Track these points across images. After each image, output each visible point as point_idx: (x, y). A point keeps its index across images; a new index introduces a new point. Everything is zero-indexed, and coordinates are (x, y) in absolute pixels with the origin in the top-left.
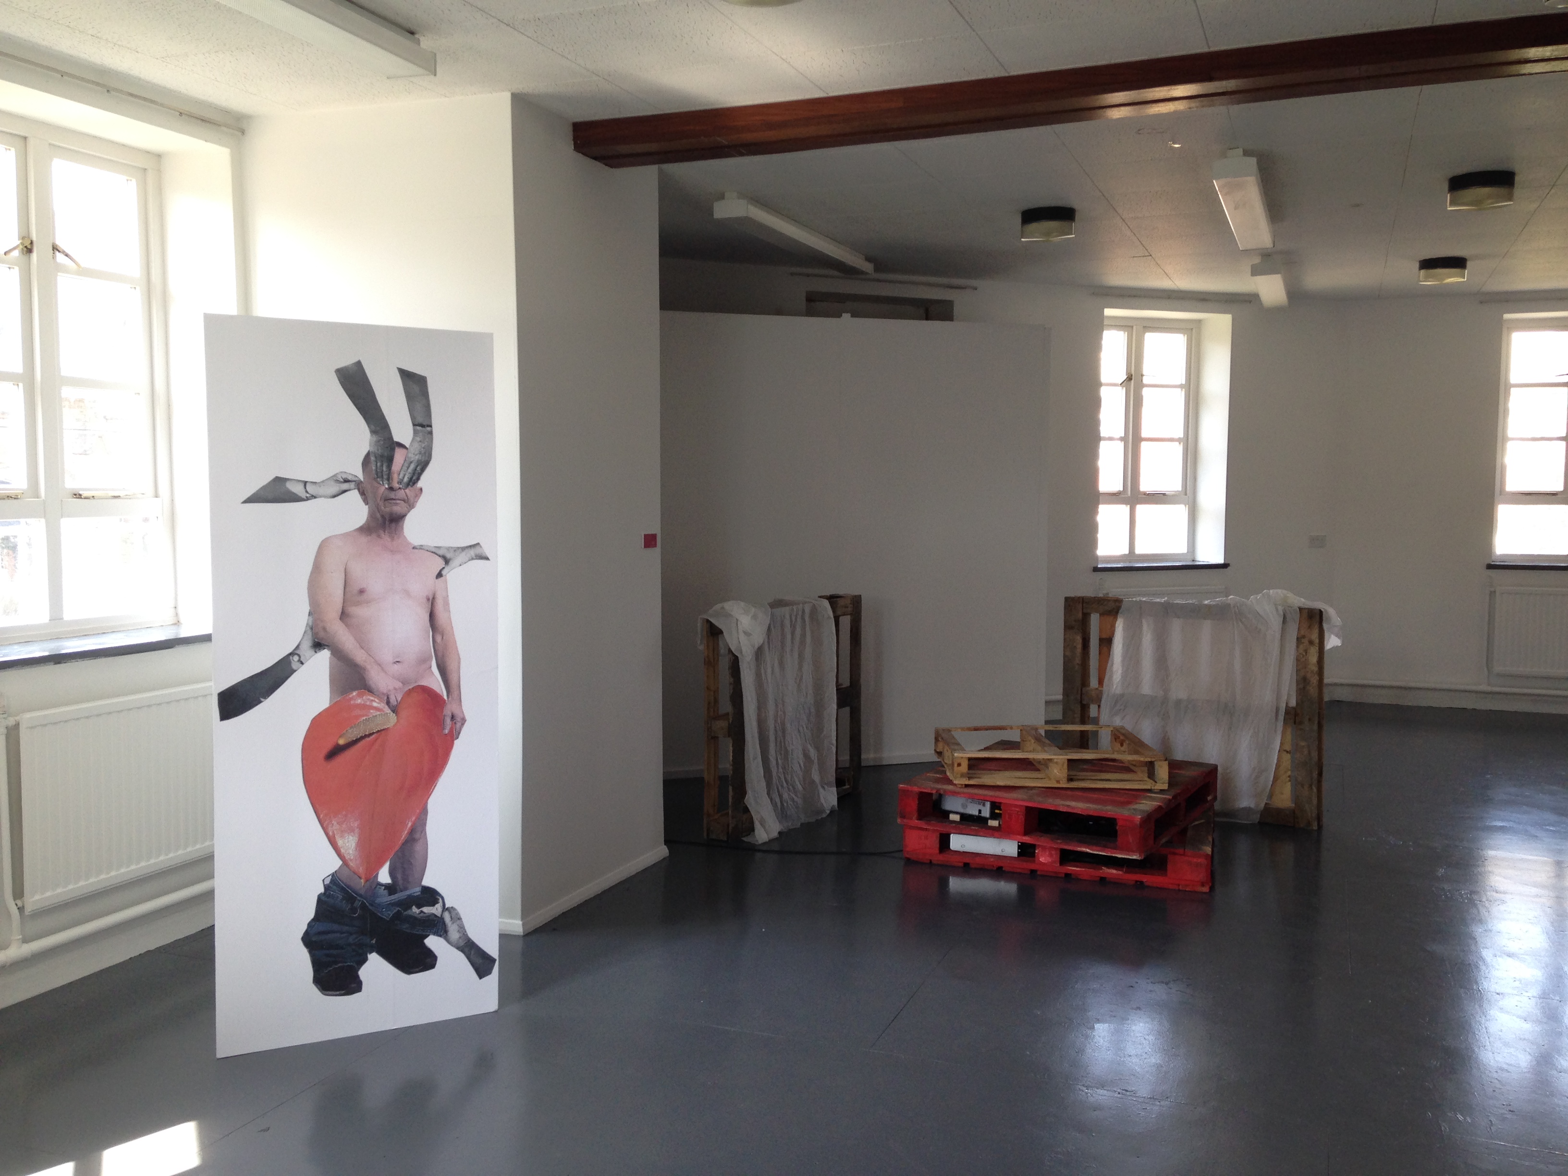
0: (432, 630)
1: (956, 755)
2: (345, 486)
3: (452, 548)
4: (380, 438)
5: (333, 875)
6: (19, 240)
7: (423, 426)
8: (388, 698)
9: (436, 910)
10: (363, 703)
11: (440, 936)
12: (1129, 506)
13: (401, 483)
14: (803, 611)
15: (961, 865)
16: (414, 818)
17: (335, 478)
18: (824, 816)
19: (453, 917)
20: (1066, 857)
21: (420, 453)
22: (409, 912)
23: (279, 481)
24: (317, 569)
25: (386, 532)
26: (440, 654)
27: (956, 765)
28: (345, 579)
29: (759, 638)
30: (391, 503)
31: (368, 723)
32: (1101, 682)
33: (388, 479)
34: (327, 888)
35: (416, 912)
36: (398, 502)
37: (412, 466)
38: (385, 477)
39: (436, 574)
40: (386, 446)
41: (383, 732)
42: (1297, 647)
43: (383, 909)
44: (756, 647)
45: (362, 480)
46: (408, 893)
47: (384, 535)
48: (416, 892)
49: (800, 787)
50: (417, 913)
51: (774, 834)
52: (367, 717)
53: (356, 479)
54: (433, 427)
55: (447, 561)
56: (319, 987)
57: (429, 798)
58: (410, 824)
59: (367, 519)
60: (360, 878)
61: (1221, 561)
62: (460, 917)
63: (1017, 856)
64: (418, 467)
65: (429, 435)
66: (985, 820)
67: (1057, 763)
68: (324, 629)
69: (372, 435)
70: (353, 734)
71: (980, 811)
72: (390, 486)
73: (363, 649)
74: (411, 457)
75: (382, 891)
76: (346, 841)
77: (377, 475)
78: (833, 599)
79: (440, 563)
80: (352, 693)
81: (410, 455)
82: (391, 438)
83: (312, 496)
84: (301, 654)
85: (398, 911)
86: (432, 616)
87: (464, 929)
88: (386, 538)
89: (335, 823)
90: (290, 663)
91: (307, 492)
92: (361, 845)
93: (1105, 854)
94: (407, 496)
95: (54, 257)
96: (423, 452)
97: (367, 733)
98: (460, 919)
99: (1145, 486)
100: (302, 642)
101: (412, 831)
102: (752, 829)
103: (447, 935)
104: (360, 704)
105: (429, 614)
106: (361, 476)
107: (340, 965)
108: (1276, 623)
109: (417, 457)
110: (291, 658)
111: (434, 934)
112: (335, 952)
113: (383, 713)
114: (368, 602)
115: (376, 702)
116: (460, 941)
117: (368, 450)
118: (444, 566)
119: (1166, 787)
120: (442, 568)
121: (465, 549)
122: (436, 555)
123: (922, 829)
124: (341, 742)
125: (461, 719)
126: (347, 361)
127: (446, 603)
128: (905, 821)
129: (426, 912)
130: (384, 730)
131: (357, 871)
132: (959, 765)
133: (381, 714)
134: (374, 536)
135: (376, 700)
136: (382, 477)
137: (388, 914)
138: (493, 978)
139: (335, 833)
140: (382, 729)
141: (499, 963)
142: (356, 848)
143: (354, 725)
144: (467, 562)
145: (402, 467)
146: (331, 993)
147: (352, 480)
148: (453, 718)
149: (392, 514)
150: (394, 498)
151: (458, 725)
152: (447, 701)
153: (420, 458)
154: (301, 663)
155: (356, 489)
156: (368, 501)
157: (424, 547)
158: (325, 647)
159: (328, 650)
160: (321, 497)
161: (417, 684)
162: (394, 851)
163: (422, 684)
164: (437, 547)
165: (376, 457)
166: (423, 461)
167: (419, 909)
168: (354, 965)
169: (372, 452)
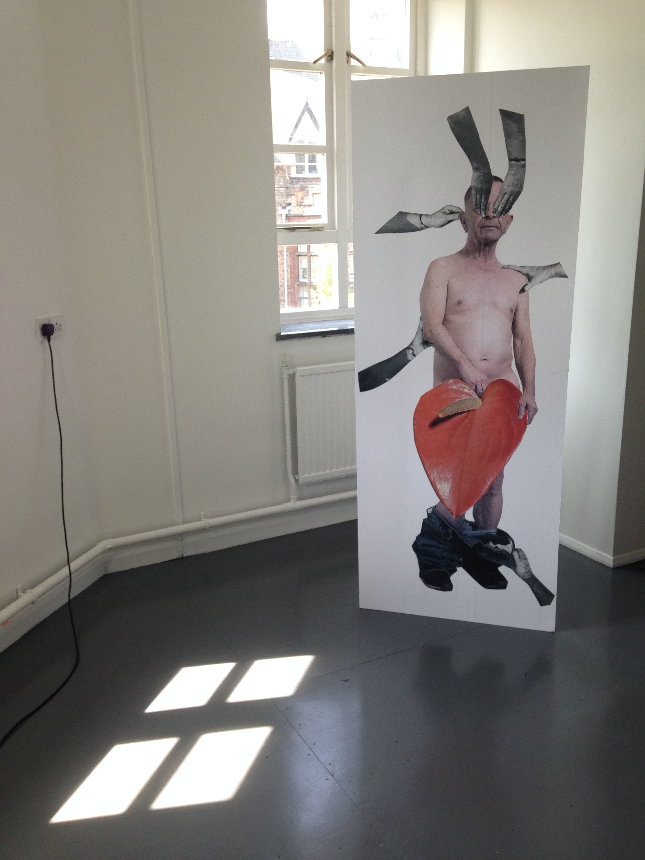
0: (514, 336)
2: (451, 217)
3: (535, 267)
4: (481, 174)
5: (433, 508)
6: (325, 52)
7: (517, 160)
8: (476, 387)
9: (508, 548)
10: (457, 388)
11: (510, 567)
13: (495, 212)
16: (492, 479)
17: (443, 211)
19: (520, 555)
22: (487, 545)
23: (402, 214)
24: (427, 284)
25: (481, 254)
26: (519, 356)
28: (447, 292)
30: (486, 230)
31: (460, 404)
33: (485, 210)
34: (429, 515)
36: (492, 228)
37: (506, 197)
38: (483, 208)
39: (520, 289)
40: (485, 180)
41: (471, 412)
43: (468, 539)
45: (464, 211)
46: (486, 531)
47: (479, 257)
48: (493, 532)
50: (493, 547)
52: (460, 400)
53: (459, 211)
55: (530, 279)
56: (424, 580)
57: (505, 465)
58: (489, 483)
59: (467, 244)
60: (452, 514)
62: (526, 557)
64: (511, 198)
65: (523, 169)
68: (431, 331)
69: (473, 171)
70: (449, 411)
72: (487, 215)
73: (459, 348)
74: (505, 189)
75: (467, 526)
76: (443, 486)
77: (476, 206)
79: (524, 280)
80: (449, 381)
81: (505, 187)
82: (490, 172)
83: (426, 226)
84: (414, 350)
85: (479, 542)
86: (514, 325)
87: (529, 567)
88: (480, 259)
89: (435, 473)
90: (406, 355)
91: (421, 223)
92: (455, 490)
94: (500, 223)
95: (348, 62)
96: (516, 184)
97: (460, 411)
98: (526, 559)
100: (415, 340)
101: (491, 488)
103: (515, 568)
104: (455, 389)
105: (511, 323)
106: (463, 208)
107: (437, 569)
109: (510, 189)
110: (407, 351)
111: (506, 565)
112: (434, 560)
114: (464, 311)
115: (467, 389)
118: (527, 283)
120: (525, 284)
121: (546, 268)
122: (521, 274)
124: (441, 415)
125: (534, 409)
127: (527, 314)
129: (500, 548)
130: (472, 410)
131: (450, 508)
133: (471, 398)
134: (471, 258)
135: (467, 387)
136: (480, 208)
137: (471, 543)
138: (552, 608)
139: (436, 479)
140: (470, 409)
141: (557, 599)
142: (450, 493)
143: (451, 404)
144: (548, 279)
145: (497, 199)
146: (431, 586)
147: (456, 212)
148: (527, 407)
149: (486, 239)
150: (489, 225)
151: (531, 414)
152: (522, 394)
153: (513, 189)
154: (414, 355)
155: (459, 219)
156: (467, 229)
157: (510, 267)
158: (431, 345)
159: (433, 347)
160: (432, 227)
161: (499, 378)
162: (477, 500)
163: (503, 378)
164: (521, 267)
165: (476, 191)
166: (515, 191)
167: (494, 544)
168: (447, 572)
169: (473, 186)
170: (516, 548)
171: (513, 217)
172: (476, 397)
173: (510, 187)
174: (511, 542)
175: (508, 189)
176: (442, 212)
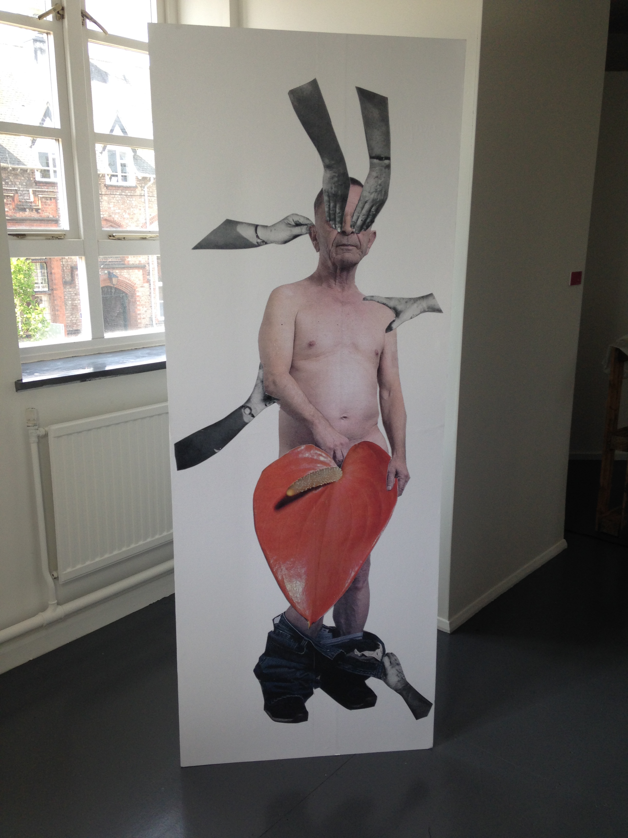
0: (380, 387)
2: (297, 230)
3: (403, 299)
4: (334, 174)
5: (282, 615)
6: (51, 4)
8: (334, 453)
9: (377, 654)
10: (310, 456)
11: (380, 678)
13: (354, 226)
16: (356, 569)
17: (286, 221)
19: (392, 661)
21: (376, 191)
22: (351, 654)
23: (230, 224)
24: (267, 322)
25: (337, 281)
26: (386, 411)
28: (295, 331)
30: (343, 250)
31: (315, 476)
33: (341, 222)
34: (276, 626)
35: (357, 655)
36: (350, 248)
37: (367, 207)
38: (338, 219)
39: (386, 327)
40: (340, 183)
41: (329, 486)
45: (314, 223)
46: (350, 636)
47: (334, 285)
48: (359, 637)
50: (359, 655)
52: (314, 471)
53: (307, 222)
55: (397, 313)
56: (270, 714)
57: (371, 550)
58: (353, 574)
59: (318, 269)
60: (307, 620)
62: (399, 662)
64: (373, 208)
65: (387, 170)
68: (274, 383)
69: (325, 170)
70: (300, 486)
72: (343, 229)
73: (311, 403)
74: (366, 197)
75: (326, 633)
76: (294, 586)
77: (330, 217)
79: (391, 315)
80: (300, 447)
81: (366, 194)
82: (345, 173)
83: (263, 241)
84: (252, 408)
85: (342, 651)
86: (380, 371)
87: (403, 674)
88: (337, 288)
89: (284, 569)
90: (241, 416)
91: (257, 236)
92: (308, 590)
94: (359, 241)
95: (84, 24)
96: (378, 190)
97: (314, 486)
98: (398, 664)
100: (253, 395)
101: (355, 580)
103: (386, 678)
104: (308, 458)
105: (377, 369)
106: (313, 219)
107: (287, 696)
109: (372, 196)
110: (243, 410)
111: (375, 676)
112: (283, 684)
113: (330, 467)
114: (317, 356)
115: (323, 456)
116: (399, 684)
117: (321, 188)
118: (394, 319)
120: (392, 321)
121: (417, 300)
122: (387, 307)
124: (290, 493)
125: (405, 476)
127: (395, 359)
129: (367, 655)
130: (328, 484)
131: (304, 613)
133: (328, 468)
134: (324, 285)
136: (334, 220)
137: (332, 654)
138: (429, 720)
139: (284, 577)
140: (328, 482)
142: (303, 593)
143: (302, 478)
144: (419, 314)
145: (356, 208)
146: (280, 719)
147: (304, 223)
148: (397, 474)
149: (344, 261)
150: (346, 243)
151: (402, 482)
152: (391, 459)
153: (375, 197)
154: (252, 416)
155: (308, 233)
156: (319, 247)
157: (374, 298)
158: (275, 401)
159: (278, 403)
160: (272, 243)
161: (363, 441)
162: (338, 598)
163: (368, 441)
164: (387, 298)
165: (329, 196)
166: (378, 200)
167: (360, 652)
168: (301, 697)
169: (325, 190)
170: (386, 653)
171: (376, 233)
172: (335, 466)
173: (371, 194)
174: (381, 646)
175: (371, 197)
176: (285, 223)
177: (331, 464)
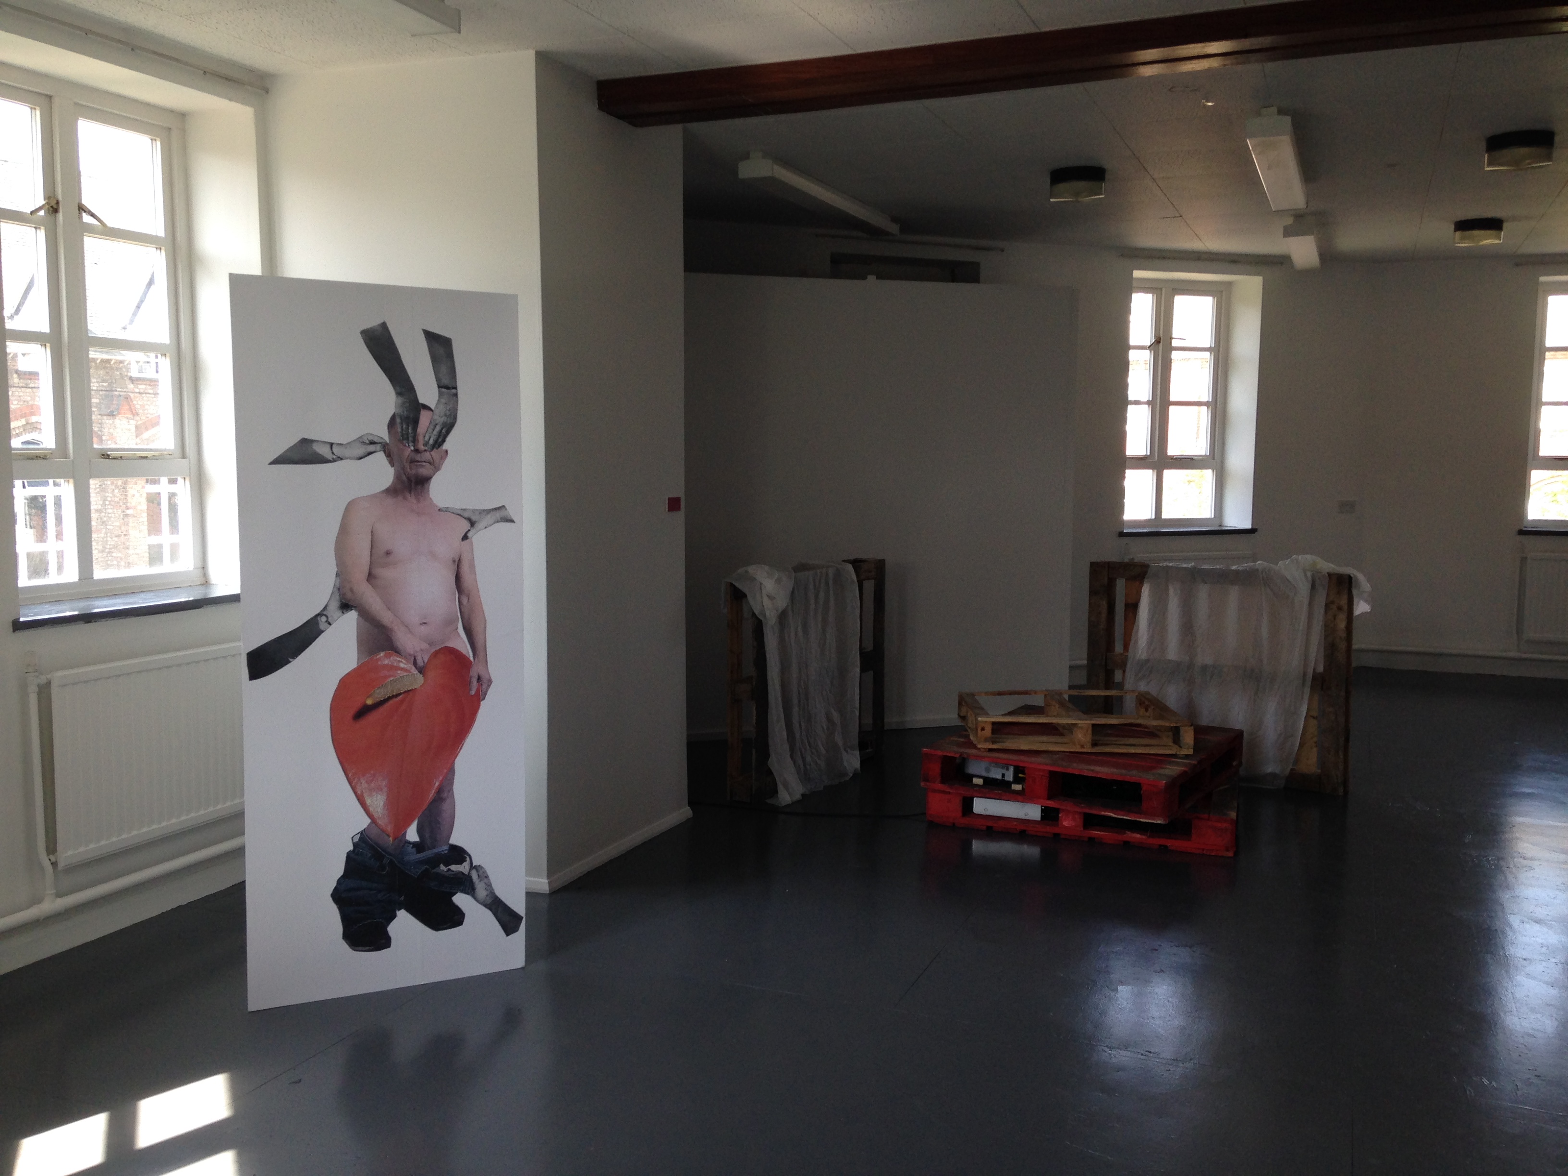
0: (458, 593)
1: (980, 719)
2: (371, 448)
3: (477, 510)
4: (405, 400)
5: (362, 833)
6: (44, 200)
7: (448, 388)
8: (415, 659)
9: (464, 868)
10: (390, 663)
11: (467, 893)
12: (1155, 471)
13: (426, 445)
14: (827, 574)
15: (984, 828)
16: (441, 778)
17: (361, 440)
18: (847, 779)
19: (480, 874)
20: (1090, 821)
21: (445, 415)
22: (436, 870)
23: (305, 442)
24: (344, 530)
25: (412, 494)
26: (466, 615)
27: (979, 729)
28: (372, 540)
29: (782, 602)
31: (395, 683)
32: (1126, 647)
33: (414, 441)
34: (355, 845)
35: (443, 870)
36: (424, 464)
37: (438, 428)
38: (410, 439)
39: (462, 536)
40: (411, 408)
41: (410, 693)
42: (1326, 612)
43: (411, 867)
44: (780, 611)
45: (388, 441)
46: (435, 851)
47: (409, 497)
48: (445, 850)
49: (823, 751)
50: (445, 870)
51: (798, 797)
52: (395, 678)
53: (382, 441)
54: (458, 389)
55: (472, 523)
56: (348, 942)
57: (455, 759)
58: (437, 784)
59: (393, 482)
60: (389, 836)
61: (1248, 525)
62: (487, 874)
63: (1039, 819)
64: (444, 430)
65: (454, 397)
66: (1009, 784)
67: (1082, 728)
68: (351, 590)
69: (397, 396)
70: (380, 694)
71: (1003, 775)
72: (416, 448)
73: (389, 610)
74: (436, 420)
75: (410, 849)
76: (375, 800)
77: (403, 437)
78: (856, 563)
79: (466, 525)
80: (380, 654)
81: (436, 417)
82: (416, 400)
83: (339, 457)
84: (329, 616)
85: (426, 868)
86: (458, 578)
87: (491, 887)
88: (412, 499)
89: (363, 782)
90: (317, 624)
91: (333, 453)
92: (389, 804)
93: (1128, 818)
94: (433, 459)
95: (80, 217)
96: (448, 414)
97: (394, 694)
98: (487, 877)
99: (1174, 449)
100: (330, 603)
101: (440, 791)
102: (774, 792)
103: (474, 893)
104: (387, 665)
105: (455, 576)
106: (386, 438)
107: (369, 921)
108: (1304, 589)
109: (442, 419)
110: (319, 618)
111: (462, 892)
112: (364, 909)
113: (410, 674)
114: (395, 564)
115: (404, 663)
116: (488, 898)
118: (469, 528)
119: (1191, 752)
120: (467, 530)
121: (491, 511)
122: (462, 518)
123: (944, 792)
124: (369, 702)
125: (488, 680)
126: (372, 322)
127: (472, 566)
128: (928, 784)
129: (454, 870)
130: (410, 690)
132: (983, 729)
134: (400, 497)
136: (407, 439)
137: (416, 872)
138: (520, 936)
139: (364, 791)
140: (409, 689)
141: (526, 921)
142: (385, 807)
143: (382, 685)
144: (492, 525)
145: (427, 429)
146: (359, 948)
147: (378, 442)
148: (479, 679)
149: (418, 476)
150: (420, 460)
151: (484, 687)
152: (473, 664)
153: (445, 421)
154: (328, 624)
155: (382, 450)
156: (394, 463)
157: (449, 510)
158: (352, 608)
159: (356, 610)
160: (347, 459)
161: (444, 646)
162: (422, 811)
163: (449, 645)
164: (462, 509)
165: (401, 419)
166: (448, 423)
167: (447, 867)
168: (383, 921)
169: (397, 414)
170: (474, 865)
171: (448, 452)
175: (440, 420)
177: (412, 671)
